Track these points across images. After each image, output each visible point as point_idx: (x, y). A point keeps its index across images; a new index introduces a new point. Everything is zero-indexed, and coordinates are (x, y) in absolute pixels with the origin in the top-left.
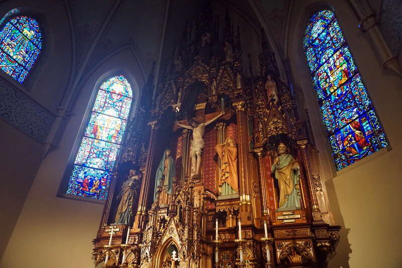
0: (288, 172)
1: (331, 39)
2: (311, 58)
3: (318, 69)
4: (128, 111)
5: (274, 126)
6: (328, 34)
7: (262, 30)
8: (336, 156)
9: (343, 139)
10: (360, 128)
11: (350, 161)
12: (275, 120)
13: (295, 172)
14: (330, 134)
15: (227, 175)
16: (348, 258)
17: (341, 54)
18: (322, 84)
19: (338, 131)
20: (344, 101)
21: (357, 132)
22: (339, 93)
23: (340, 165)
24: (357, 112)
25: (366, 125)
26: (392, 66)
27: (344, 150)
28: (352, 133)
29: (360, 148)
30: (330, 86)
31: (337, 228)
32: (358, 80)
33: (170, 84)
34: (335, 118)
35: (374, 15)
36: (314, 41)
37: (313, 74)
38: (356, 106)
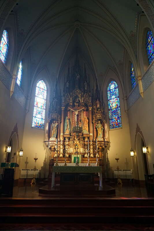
0: (100, 129)
1: (116, 93)
2: (109, 95)
3: (110, 100)
4: (46, 96)
5: (99, 116)
6: (115, 91)
7: (96, 79)
8: (110, 125)
9: (113, 122)
10: (117, 121)
11: (113, 127)
12: (99, 115)
13: (102, 129)
14: (110, 119)
15: (86, 127)
16: (109, 148)
17: (117, 99)
18: (111, 105)
19: (112, 119)
20: (115, 112)
21: (116, 121)
22: (114, 110)
23: (111, 128)
24: (117, 117)
25: (118, 121)
26: (126, 111)
27: (112, 125)
28: (115, 121)
29: (116, 126)
30: (113, 107)
31: (109, 142)
32: (119, 109)
33: (68, 94)
34: (112, 116)
35: (126, 97)
36: (111, 90)
37: (109, 101)
38: (118, 115)
